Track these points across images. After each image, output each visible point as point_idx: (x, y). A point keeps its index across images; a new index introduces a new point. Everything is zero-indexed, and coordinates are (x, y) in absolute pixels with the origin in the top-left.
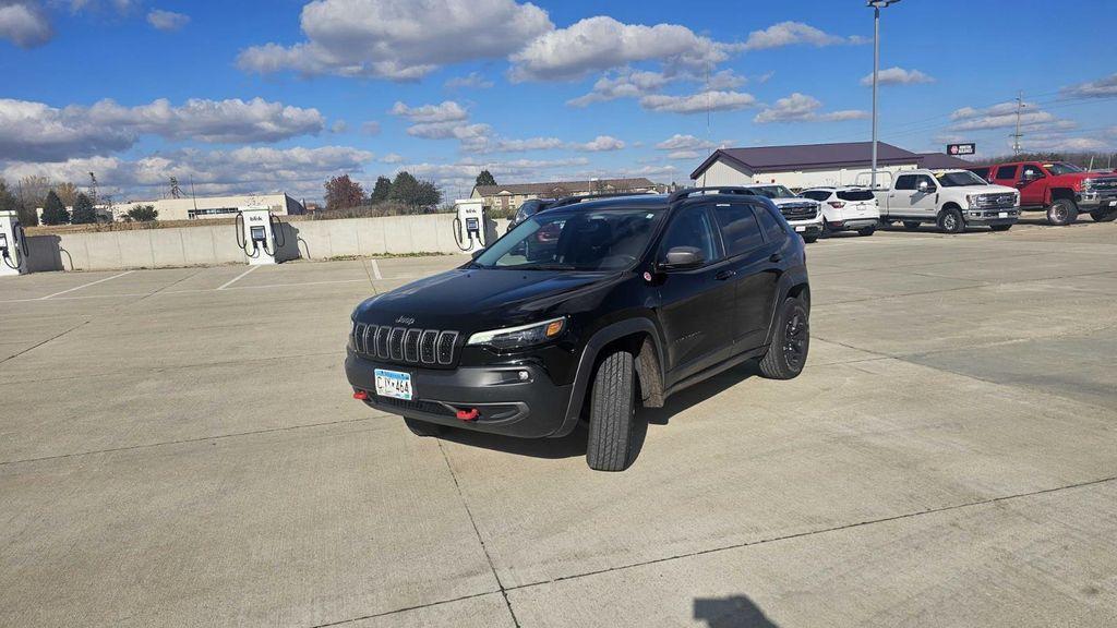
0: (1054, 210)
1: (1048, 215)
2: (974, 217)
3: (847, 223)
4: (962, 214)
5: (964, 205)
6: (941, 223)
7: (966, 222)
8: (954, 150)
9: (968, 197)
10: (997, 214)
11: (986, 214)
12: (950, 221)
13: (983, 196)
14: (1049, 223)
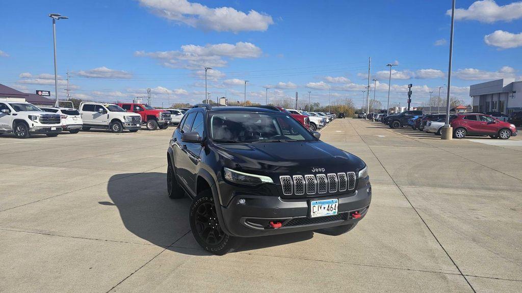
0: (149, 124)
1: (147, 127)
2: (127, 126)
3: (69, 127)
4: (122, 124)
5: (123, 121)
6: (111, 128)
7: (124, 128)
8: (40, 93)
9: (124, 117)
10: (136, 125)
11: (132, 125)
12: (116, 127)
13: (130, 116)
14: (148, 129)
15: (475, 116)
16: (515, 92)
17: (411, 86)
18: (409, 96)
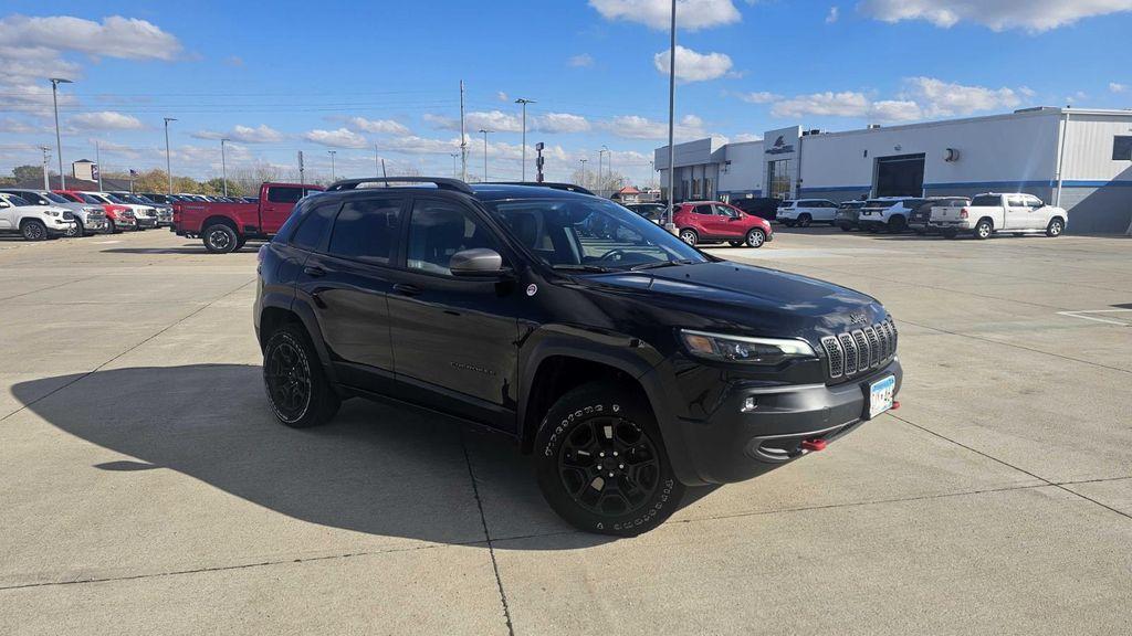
15: (709, 206)
16: (729, 163)
17: (542, 148)
18: (540, 167)
